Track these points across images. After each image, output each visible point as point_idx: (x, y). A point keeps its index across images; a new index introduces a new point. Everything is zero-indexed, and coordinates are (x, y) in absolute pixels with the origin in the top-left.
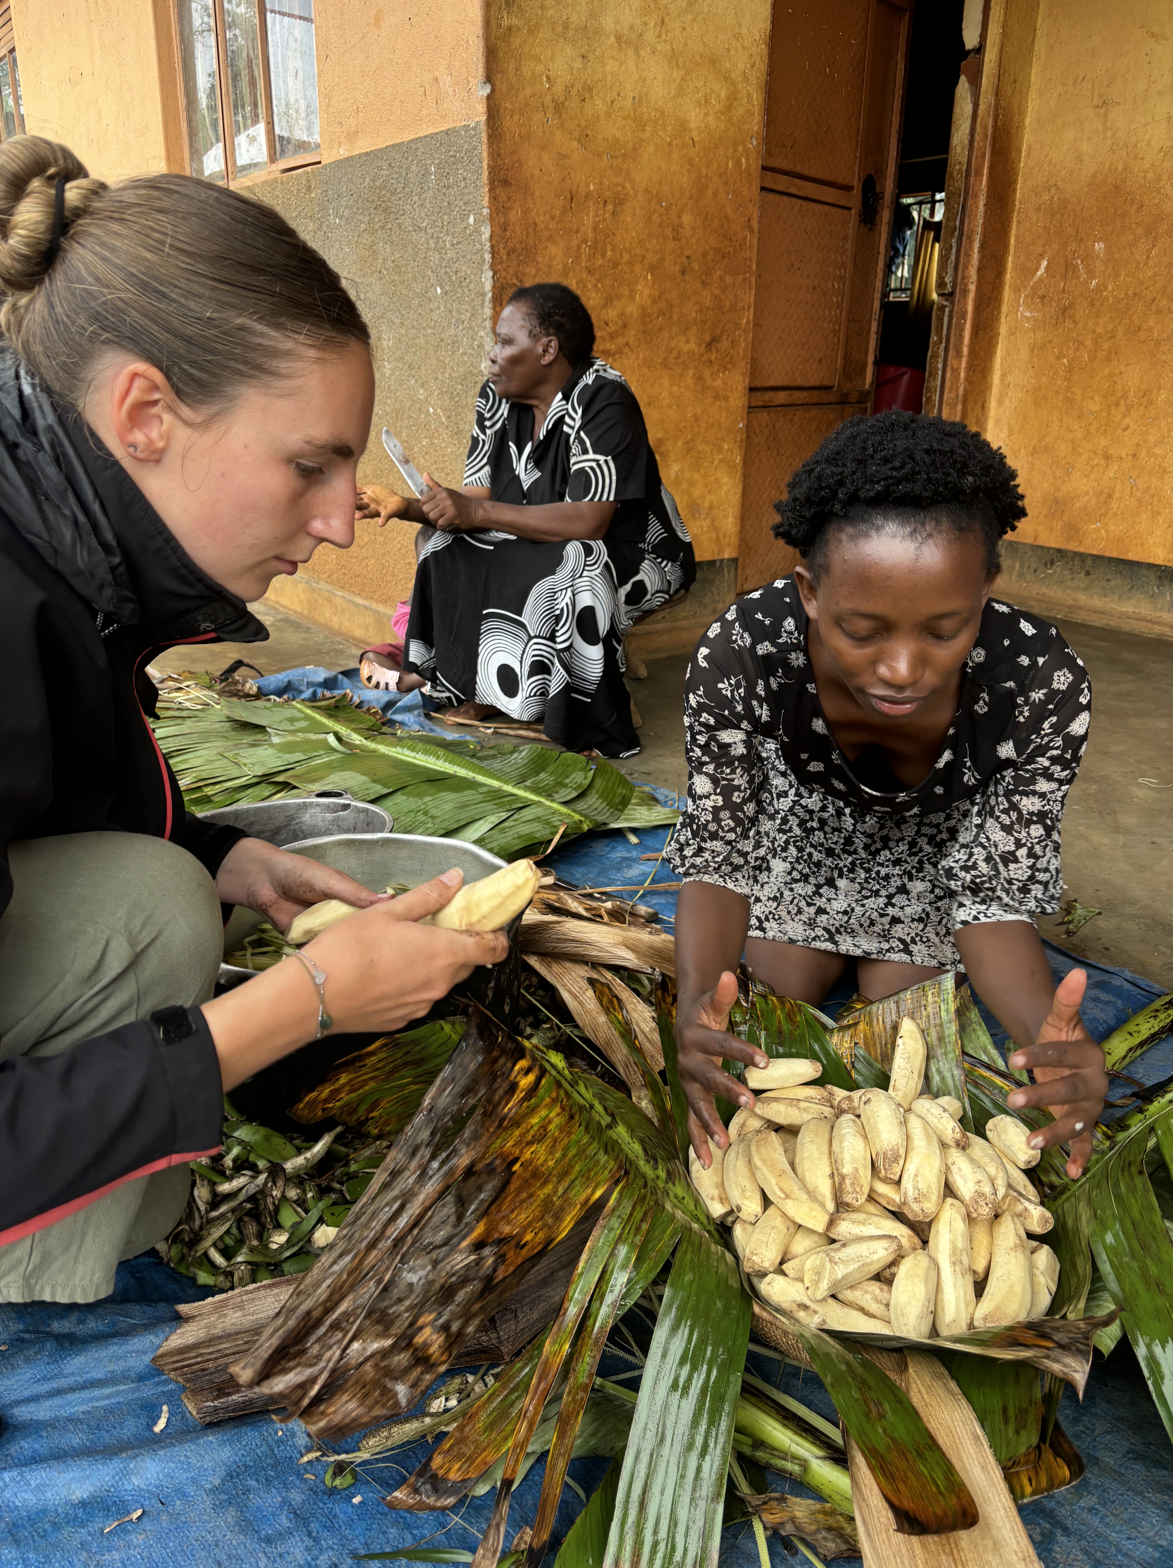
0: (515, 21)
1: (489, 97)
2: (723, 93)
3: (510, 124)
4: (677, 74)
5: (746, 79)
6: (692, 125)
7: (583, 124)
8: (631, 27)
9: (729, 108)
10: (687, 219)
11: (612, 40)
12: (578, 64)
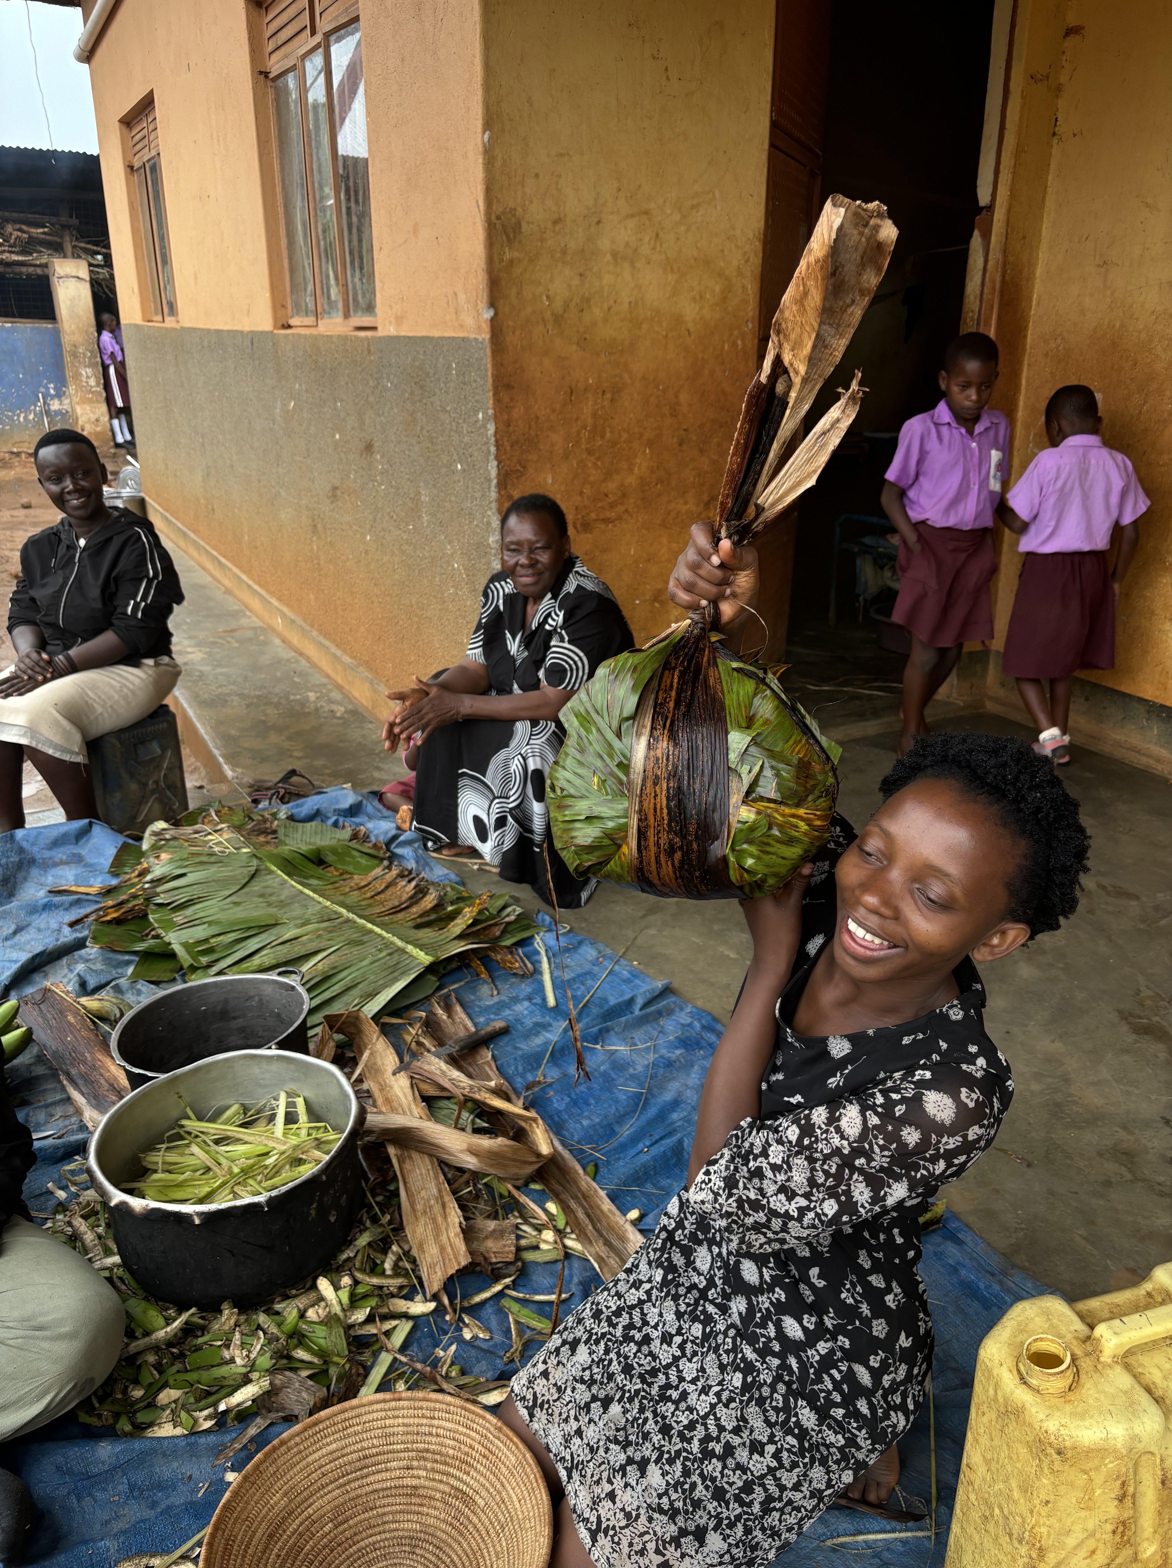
0: (516, 254)
1: (492, 320)
2: (718, 288)
3: (512, 339)
4: (672, 278)
5: (740, 273)
6: (687, 319)
7: (581, 330)
8: (627, 244)
9: (724, 299)
10: (684, 397)
11: (609, 257)
12: (576, 281)
